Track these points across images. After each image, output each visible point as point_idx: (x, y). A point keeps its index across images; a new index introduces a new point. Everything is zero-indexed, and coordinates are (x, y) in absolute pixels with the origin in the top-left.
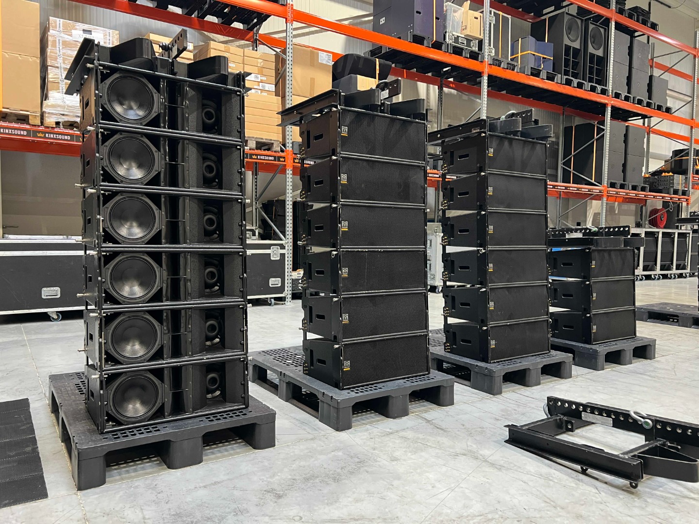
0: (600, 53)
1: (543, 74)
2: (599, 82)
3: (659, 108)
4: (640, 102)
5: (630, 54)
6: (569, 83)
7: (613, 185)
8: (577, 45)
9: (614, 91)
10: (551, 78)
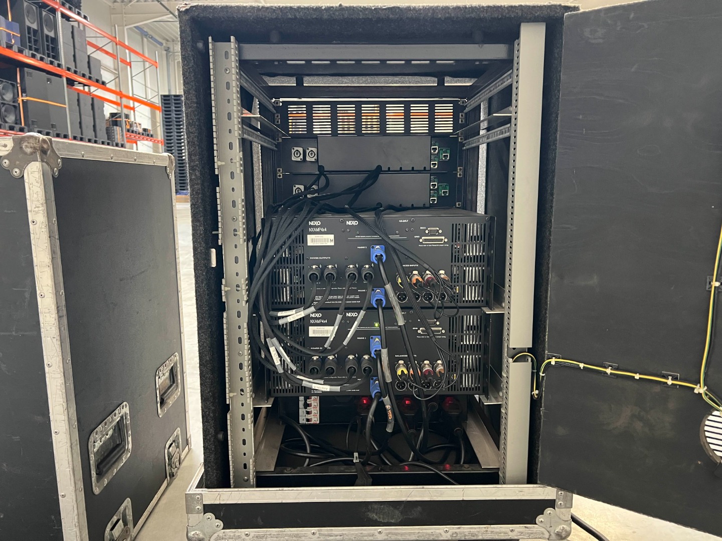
0: (52, 34)
1: (15, 48)
2: (54, 57)
3: (97, 81)
4: (84, 76)
5: (73, 37)
6: (33, 56)
7: (75, 138)
8: (34, 26)
9: (67, 66)
10: (21, 52)
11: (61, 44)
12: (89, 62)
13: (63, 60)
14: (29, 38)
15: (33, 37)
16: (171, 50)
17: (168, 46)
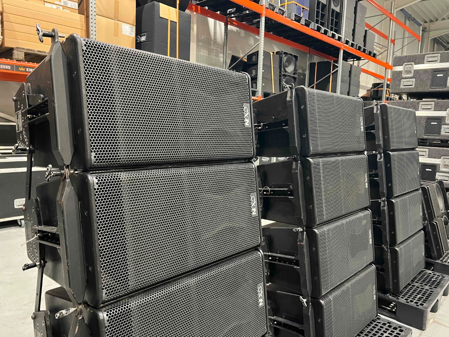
0: (337, 9)
1: (303, 21)
2: (336, 31)
3: (370, 53)
4: (359, 48)
5: (355, 13)
6: (319, 29)
8: (324, 1)
9: (346, 39)
10: (307, 24)
11: (345, 18)
12: (365, 37)
13: (344, 33)
14: (318, 12)
15: (320, 12)
16: (427, 29)
17: (425, 27)
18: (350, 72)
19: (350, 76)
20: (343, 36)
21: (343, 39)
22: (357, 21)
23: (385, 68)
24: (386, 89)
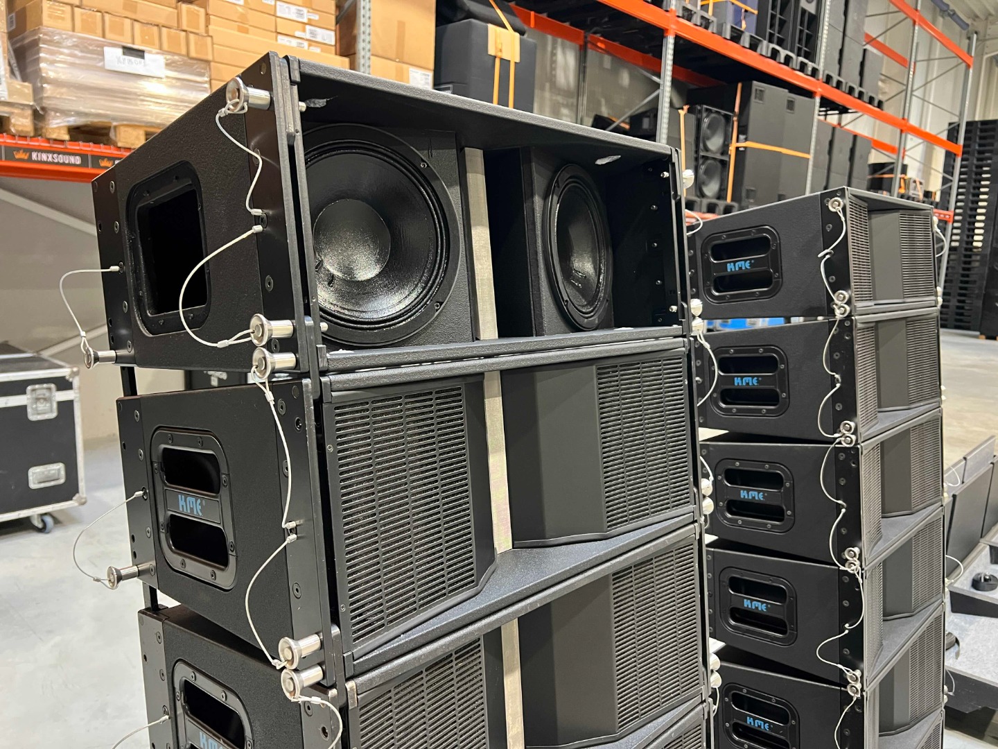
2: (808, 55)
3: (871, 100)
4: (851, 91)
6: (774, 55)
9: (827, 72)
10: (754, 46)
11: (826, 28)
12: (862, 65)
13: (822, 60)
14: (773, 17)
15: (778, 16)
18: (831, 143)
19: (830, 152)
20: (821, 67)
21: (821, 73)
22: (849, 32)
23: (899, 131)
24: (899, 175)
